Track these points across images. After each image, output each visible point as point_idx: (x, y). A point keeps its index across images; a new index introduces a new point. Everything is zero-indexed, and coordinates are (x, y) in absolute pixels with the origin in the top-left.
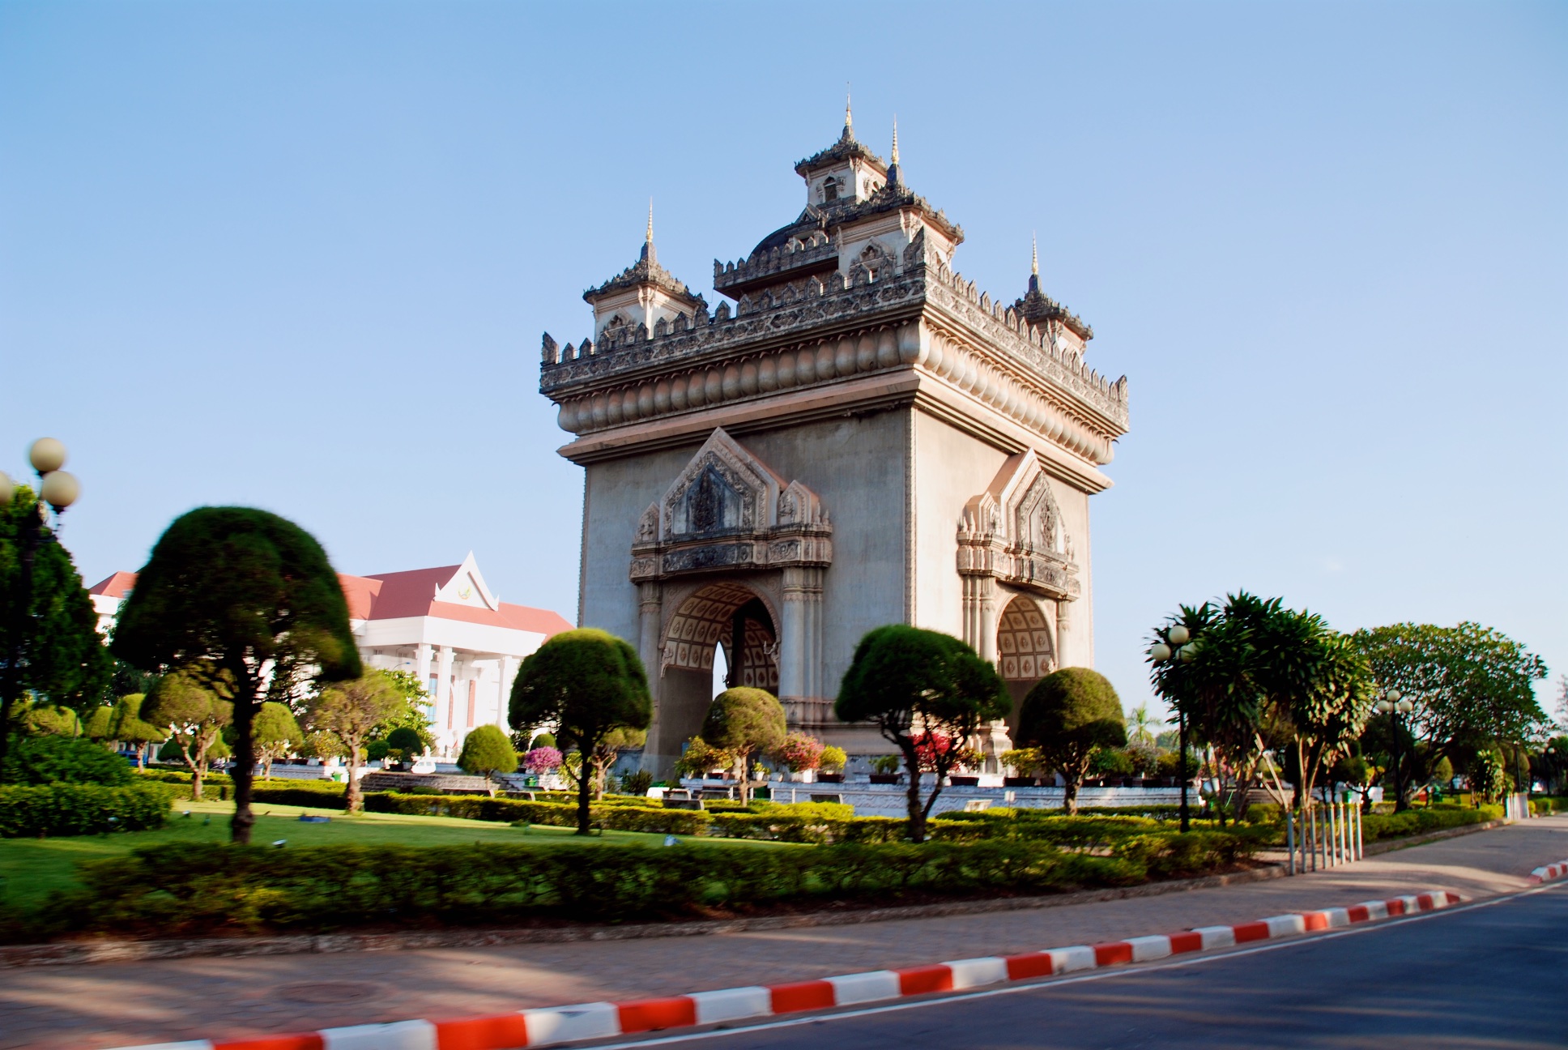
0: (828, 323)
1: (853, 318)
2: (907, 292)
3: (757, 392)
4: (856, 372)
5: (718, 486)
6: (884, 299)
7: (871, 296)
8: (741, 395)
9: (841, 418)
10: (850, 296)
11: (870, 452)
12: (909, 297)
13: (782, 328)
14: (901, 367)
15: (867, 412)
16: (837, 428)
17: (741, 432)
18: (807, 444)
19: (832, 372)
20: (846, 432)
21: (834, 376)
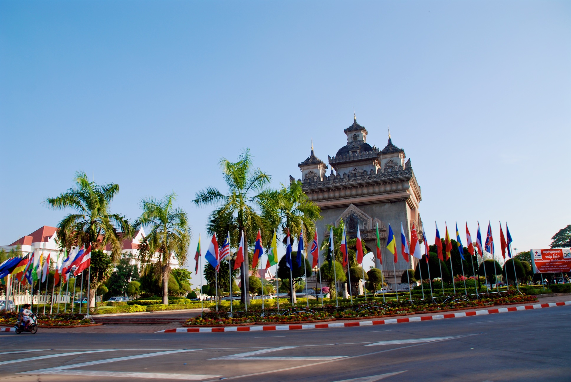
0: (385, 180)
1: (392, 179)
2: (407, 174)
3: (362, 195)
4: (391, 191)
5: (356, 219)
6: (401, 175)
7: (397, 174)
8: (357, 195)
9: (387, 202)
10: (391, 174)
11: (395, 211)
12: (408, 175)
13: (371, 180)
14: (403, 191)
15: (393, 202)
16: (385, 205)
17: (357, 205)
18: (376, 209)
19: (384, 191)
20: (387, 206)
21: (385, 192)
